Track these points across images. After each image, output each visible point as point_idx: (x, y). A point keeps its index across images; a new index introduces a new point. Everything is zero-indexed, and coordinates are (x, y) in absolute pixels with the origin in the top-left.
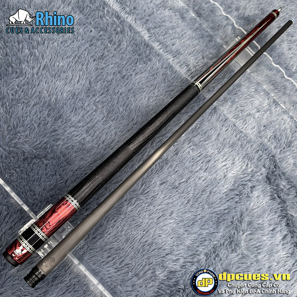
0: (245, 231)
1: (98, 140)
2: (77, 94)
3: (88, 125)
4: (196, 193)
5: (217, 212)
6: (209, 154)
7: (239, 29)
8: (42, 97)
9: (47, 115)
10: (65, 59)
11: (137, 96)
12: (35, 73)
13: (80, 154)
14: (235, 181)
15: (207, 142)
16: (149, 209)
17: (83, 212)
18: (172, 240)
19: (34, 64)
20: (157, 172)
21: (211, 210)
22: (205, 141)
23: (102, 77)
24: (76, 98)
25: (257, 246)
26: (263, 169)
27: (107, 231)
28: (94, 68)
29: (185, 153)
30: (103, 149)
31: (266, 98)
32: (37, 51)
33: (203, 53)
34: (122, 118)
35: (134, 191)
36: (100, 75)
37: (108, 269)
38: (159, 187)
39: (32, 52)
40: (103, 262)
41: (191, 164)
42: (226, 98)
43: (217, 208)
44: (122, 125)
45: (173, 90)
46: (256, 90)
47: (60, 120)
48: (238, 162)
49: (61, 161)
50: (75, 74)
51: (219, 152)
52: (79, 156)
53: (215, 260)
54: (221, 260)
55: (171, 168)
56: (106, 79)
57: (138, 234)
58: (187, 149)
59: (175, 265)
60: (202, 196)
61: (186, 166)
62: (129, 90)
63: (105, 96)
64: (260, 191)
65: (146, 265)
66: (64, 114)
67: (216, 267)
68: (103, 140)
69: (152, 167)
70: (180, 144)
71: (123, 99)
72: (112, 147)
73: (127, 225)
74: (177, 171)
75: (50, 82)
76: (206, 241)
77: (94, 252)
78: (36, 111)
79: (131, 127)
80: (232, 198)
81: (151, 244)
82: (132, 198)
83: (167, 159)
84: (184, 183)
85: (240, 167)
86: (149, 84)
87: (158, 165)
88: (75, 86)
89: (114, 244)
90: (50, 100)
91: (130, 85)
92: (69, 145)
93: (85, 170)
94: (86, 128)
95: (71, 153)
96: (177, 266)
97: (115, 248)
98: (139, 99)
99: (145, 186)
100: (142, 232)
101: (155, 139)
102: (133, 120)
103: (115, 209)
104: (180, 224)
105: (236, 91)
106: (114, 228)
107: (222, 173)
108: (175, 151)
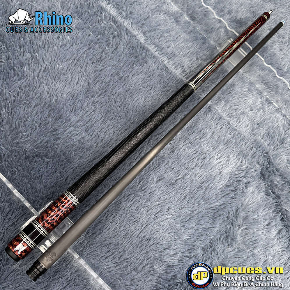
0: (241, 226)
1: (97, 139)
2: (76, 95)
3: (87, 125)
4: (193, 189)
5: (213, 207)
6: (205, 151)
7: (232, 31)
8: (43, 98)
9: (48, 115)
10: (64, 62)
11: (134, 97)
12: (36, 75)
13: (79, 152)
14: (230, 178)
15: (202, 140)
16: (147, 205)
17: (82, 209)
18: (170, 235)
19: (35, 66)
20: (154, 169)
21: (207, 206)
22: (200, 139)
23: (100, 79)
24: (75, 98)
25: (253, 240)
26: (258, 166)
27: (106, 226)
28: (92, 70)
29: (181, 151)
30: (102, 147)
31: (259, 97)
32: (37, 55)
33: (197, 54)
34: (120, 118)
35: (132, 188)
36: (98, 76)
37: (107, 264)
38: (156, 183)
39: (33, 55)
40: (102, 257)
41: (186, 162)
42: (220, 98)
43: (213, 204)
44: (120, 124)
45: (168, 91)
46: (249, 90)
47: (61, 120)
48: (233, 159)
49: (61, 160)
50: (74, 76)
51: (214, 150)
52: (79, 154)
53: (211, 254)
54: (217, 254)
55: (168, 165)
56: (104, 81)
57: (136, 229)
58: (183, 147)
59: (173, 259)
60: (198, 192)
61: (182, 163)
62: (126, 91)
63: (103, 96)
64: (255, 187)
65: (144, 259)
66: (64, 114)
67: (213, 261)
68: (102, 139)
69: (149, 164)
70: (176, 142)
71: (121, 99)
72: (110, 145)
73: (126, 221)
74: (173, 168)
75: (50, 84)
76: (203, 236)
77: (94, 247)
78: (37, 111)
79: (128, 126)
80: (228, 194)
81: (149, 239)
82: (130, 195)
83: (164, 157)
84: (180, 180)
85: (234, 164)
86: (146, 85)
87: (155, 162)
88: (75, 88)
89: (113, 239)
90: (51, 101)
91: (127, 86)
92: (69, 143)
93: (84, 168)
94: (86, 128)
95: (71, 151)
96: (175, 260)
97: (114, 243)
98: (136, 99)
99: (142, 183)
100: (140, 228)
101: (152, 137)
102: (130, 119)
103: (114, 206)
104: (178, 219)
105: (230, 91)
106: (113, 224)
107: (217, 170)
108: (171, 149)
